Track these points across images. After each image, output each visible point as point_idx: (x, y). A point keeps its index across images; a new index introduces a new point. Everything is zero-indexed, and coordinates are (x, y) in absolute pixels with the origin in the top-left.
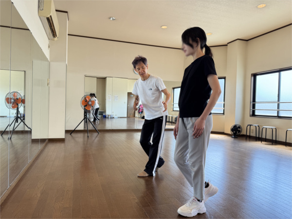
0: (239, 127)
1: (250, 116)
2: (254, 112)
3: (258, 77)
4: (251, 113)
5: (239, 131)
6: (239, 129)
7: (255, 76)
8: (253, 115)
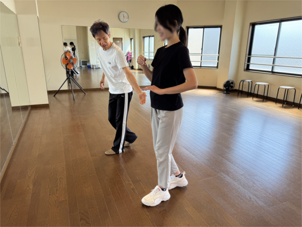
0: (232, 83)
1: (244, 71)
2: (248, 66)
3: (257, 27)
4: (246, 67)
5: (232, 87)
6: (231, 85)
7: (253, 25)
8: (248, 69)
